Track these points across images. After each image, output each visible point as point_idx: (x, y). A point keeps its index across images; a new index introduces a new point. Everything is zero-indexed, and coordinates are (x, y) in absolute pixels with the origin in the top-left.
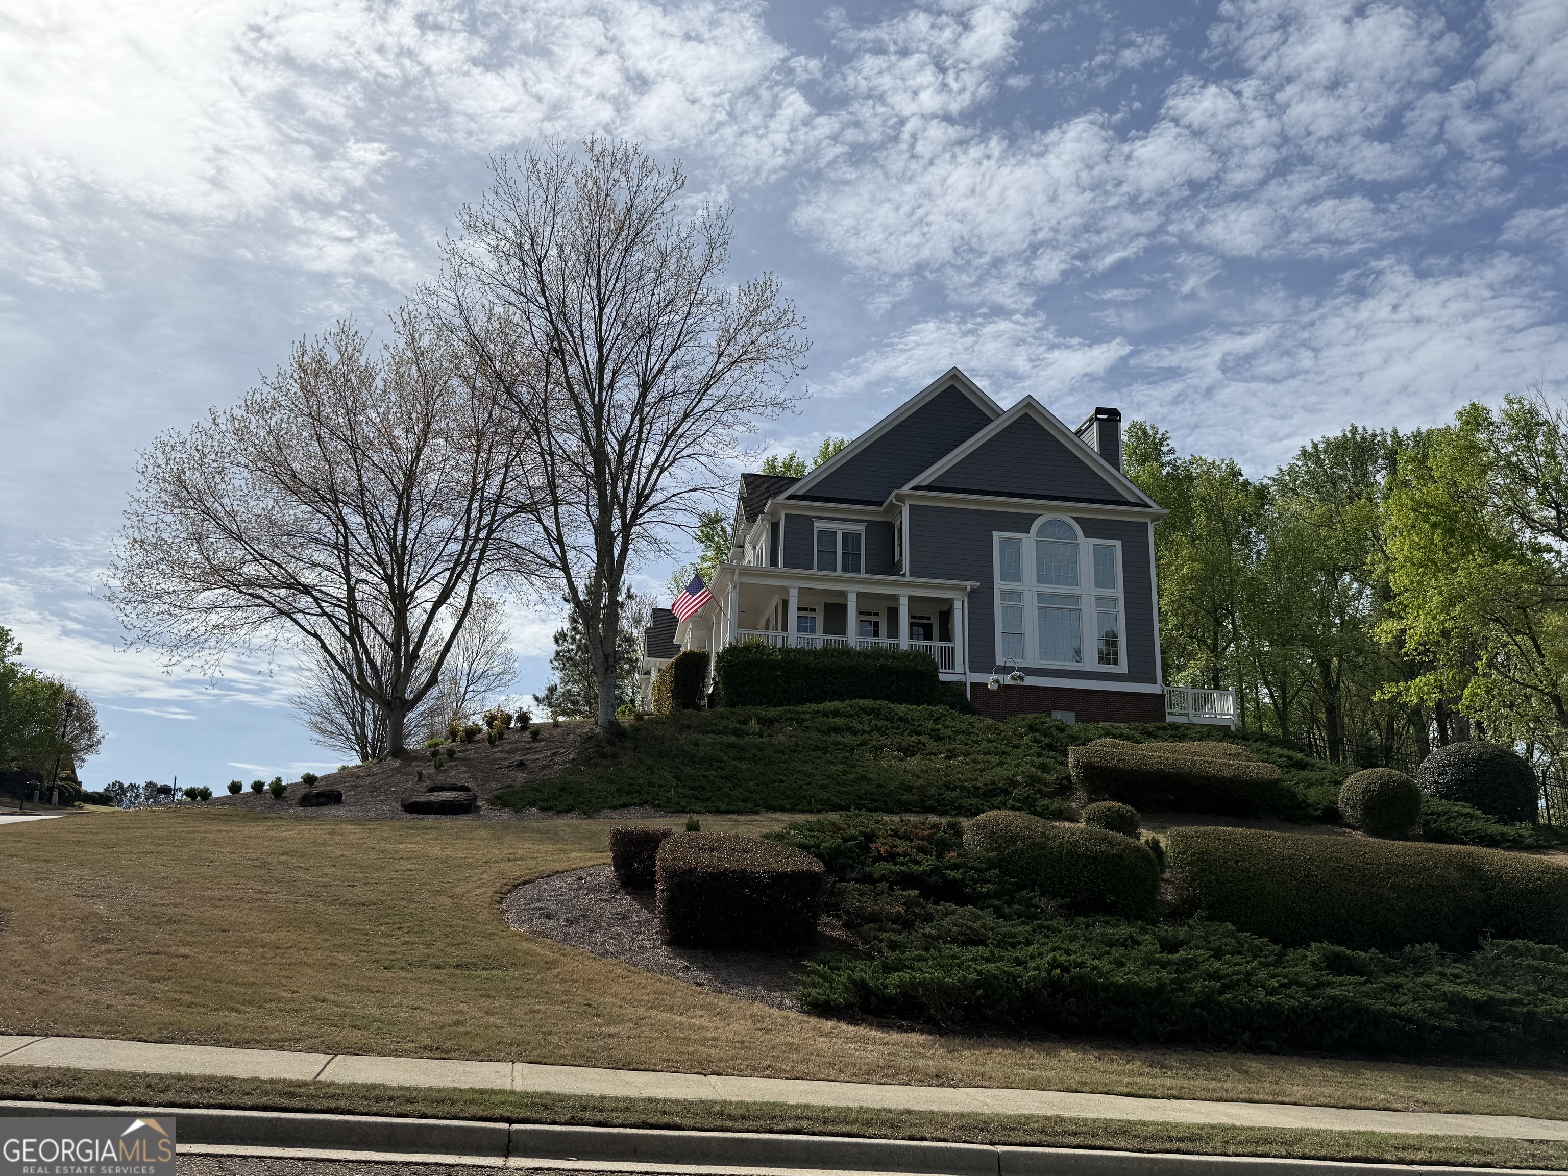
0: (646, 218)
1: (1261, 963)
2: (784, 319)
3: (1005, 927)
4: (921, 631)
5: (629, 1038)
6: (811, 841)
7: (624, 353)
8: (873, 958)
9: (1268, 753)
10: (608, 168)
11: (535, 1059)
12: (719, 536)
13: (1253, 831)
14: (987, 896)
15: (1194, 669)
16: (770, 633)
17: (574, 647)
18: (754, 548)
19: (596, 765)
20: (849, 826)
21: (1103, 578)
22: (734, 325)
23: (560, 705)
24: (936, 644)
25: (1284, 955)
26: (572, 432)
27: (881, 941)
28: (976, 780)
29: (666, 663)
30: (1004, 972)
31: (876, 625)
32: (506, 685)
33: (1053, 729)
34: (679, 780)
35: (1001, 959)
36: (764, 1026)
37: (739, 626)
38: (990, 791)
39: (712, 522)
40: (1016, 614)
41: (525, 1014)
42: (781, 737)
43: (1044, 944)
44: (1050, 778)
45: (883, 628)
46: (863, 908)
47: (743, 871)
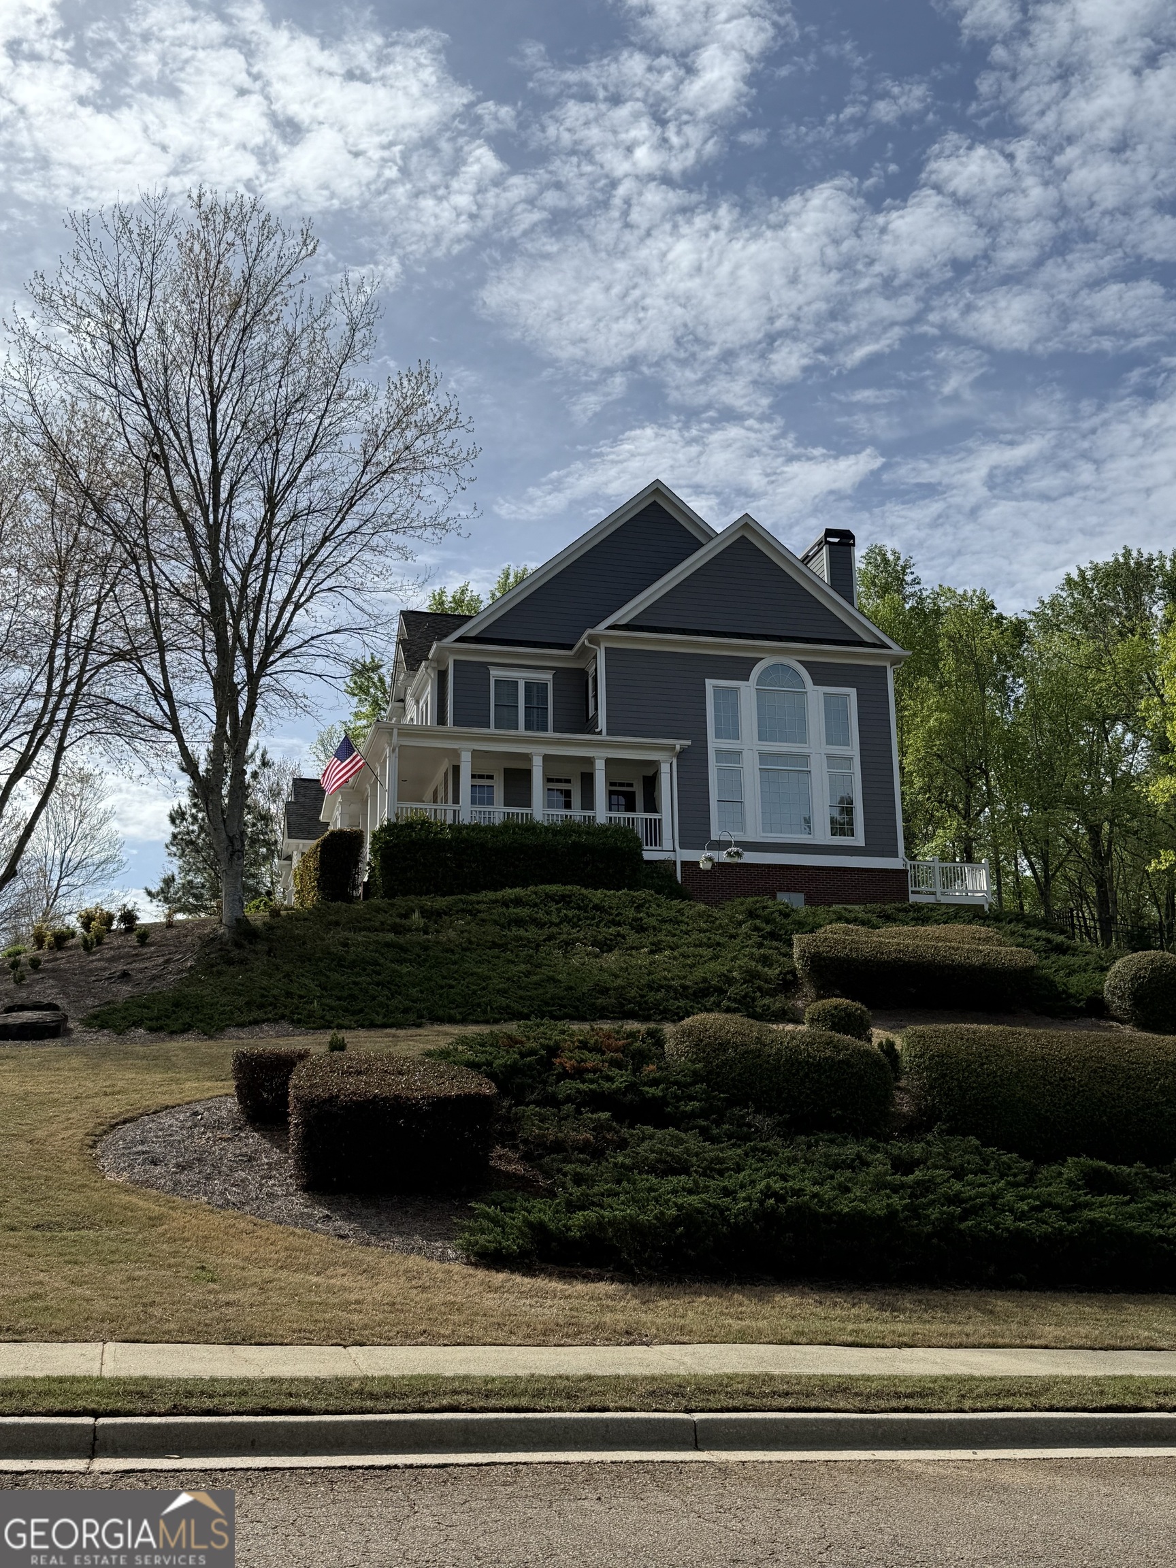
0: (270, 289)
1: (1008, 1183)
2: (445, 419)
3: (711, 1151)
4: (622, 800)
5: (252, 1305)
6: (482, 1058)
7: (244, 459)
8: (555, 1195)
9: (1023, 936)
10: (220, 227)
11: (132, 1337)
12: (376, 688)
13: (1001, 1028)
14: (692, 1115)
15: (943, 838)
16: (440, 806)
17: (196, 828)
18: (417, 702)
19: (220, 973)
20: (528, 1038)
21: (835, 734)
22: (383, 426)
23: (179, 900)
24: (640, 815)
25: (1037, 1173)
26: (179, 558)
27: (565, 1175)
28: (685, 977)
29: (310, 844)
30: (709, 1204)
31: (568, 794)
32: (110, 876)
33: (776, 914)
34: (325, 989)
35: (706, 1189)
36: (421, 1282)
37: (401, 798)
38: (701, 990)
39: (364, 672)
40: (733, 778)
41: (122, 1282)
42: (452, 934)
43: (757, 1170)
44: (773, 972)
45: (576, 799)
46: (544, 1136)
47: (397, 1097)
